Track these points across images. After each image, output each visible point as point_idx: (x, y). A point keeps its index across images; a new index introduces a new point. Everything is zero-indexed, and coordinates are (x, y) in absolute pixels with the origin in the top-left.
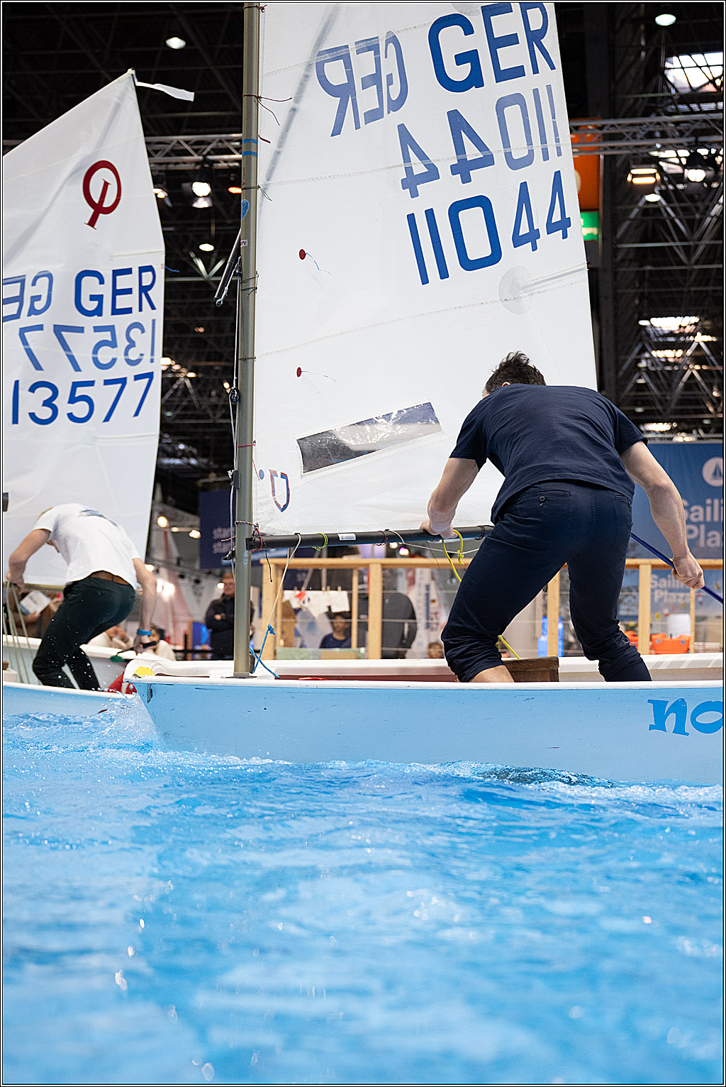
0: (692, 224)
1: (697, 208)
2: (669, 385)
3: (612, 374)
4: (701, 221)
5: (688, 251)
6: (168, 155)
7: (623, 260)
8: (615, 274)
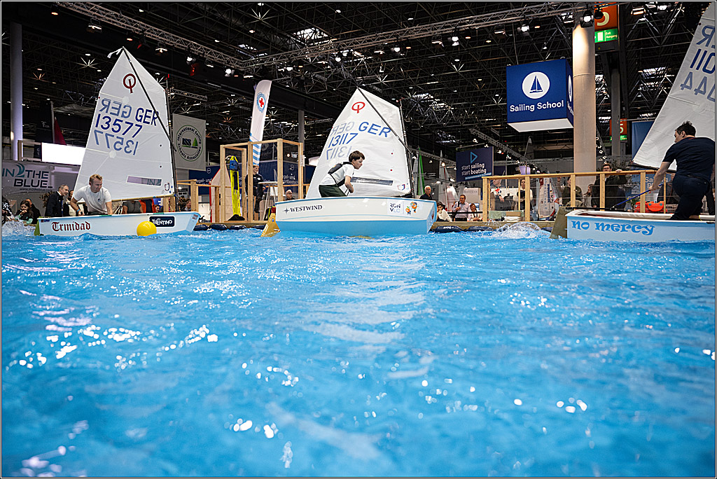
0: (661, 28)
1: (664, 21)
2: (653, 97)
3: (626, 94)
4: (666, 26)
5: (659, 40)
6: (442, 28)
7: (630, 47)
8: (626, 53)
